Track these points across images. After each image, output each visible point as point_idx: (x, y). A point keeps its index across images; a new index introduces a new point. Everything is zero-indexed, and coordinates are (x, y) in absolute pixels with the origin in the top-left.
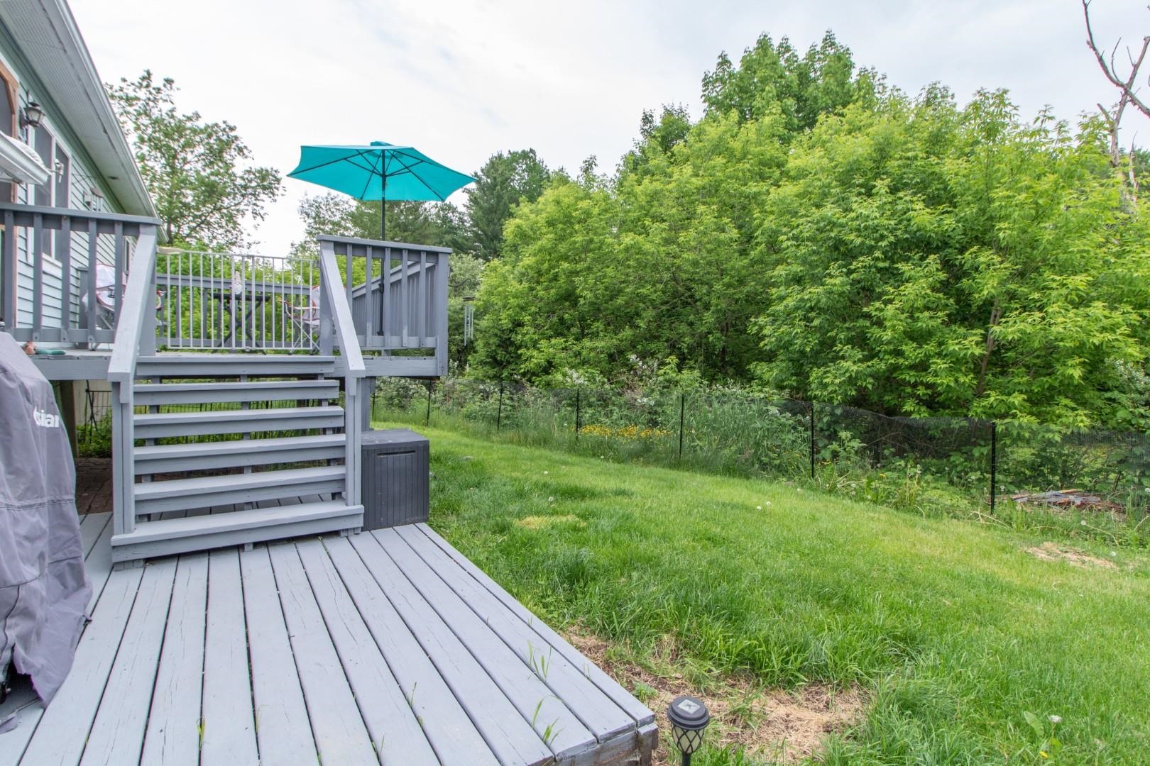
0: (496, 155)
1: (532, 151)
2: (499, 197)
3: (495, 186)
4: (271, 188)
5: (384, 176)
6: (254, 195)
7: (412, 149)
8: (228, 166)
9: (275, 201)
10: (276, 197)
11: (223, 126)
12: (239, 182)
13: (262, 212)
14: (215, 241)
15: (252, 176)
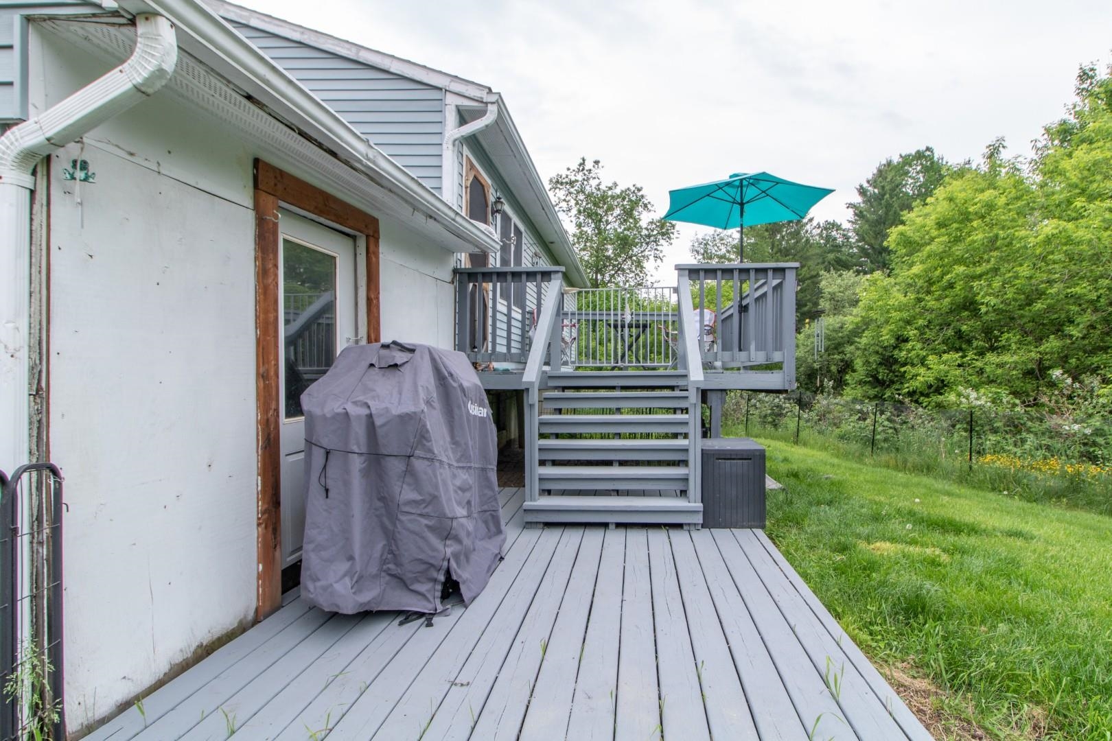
0: (884, 162)
1: (928, 149)
2: (889, 206)
3: (883, 195)
4: (668, 234)
5: (742, 204)
6: (655, 242)
7: (764, 173)
8: (636, 221)
9: (671, 244)
10: (672, 241)
11: (633, 189)
12: (644, 232)
13: (661, 255)
14: (628, 284)
15: (654, 226)
